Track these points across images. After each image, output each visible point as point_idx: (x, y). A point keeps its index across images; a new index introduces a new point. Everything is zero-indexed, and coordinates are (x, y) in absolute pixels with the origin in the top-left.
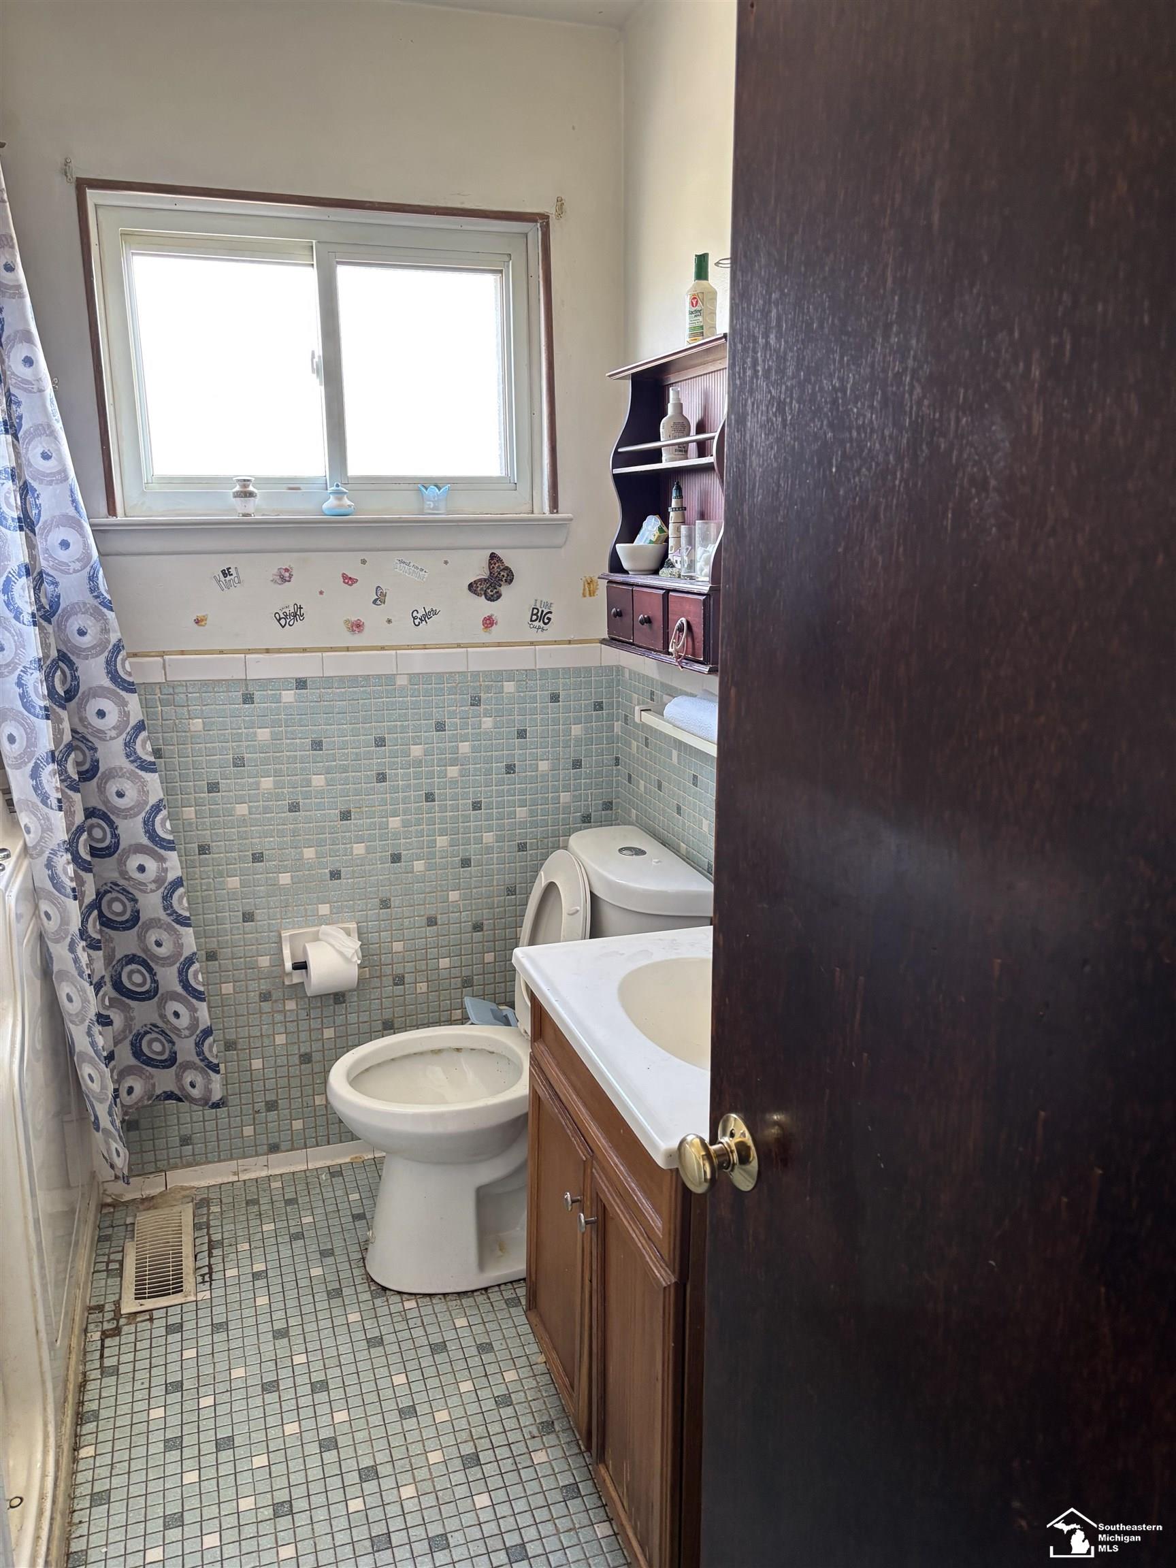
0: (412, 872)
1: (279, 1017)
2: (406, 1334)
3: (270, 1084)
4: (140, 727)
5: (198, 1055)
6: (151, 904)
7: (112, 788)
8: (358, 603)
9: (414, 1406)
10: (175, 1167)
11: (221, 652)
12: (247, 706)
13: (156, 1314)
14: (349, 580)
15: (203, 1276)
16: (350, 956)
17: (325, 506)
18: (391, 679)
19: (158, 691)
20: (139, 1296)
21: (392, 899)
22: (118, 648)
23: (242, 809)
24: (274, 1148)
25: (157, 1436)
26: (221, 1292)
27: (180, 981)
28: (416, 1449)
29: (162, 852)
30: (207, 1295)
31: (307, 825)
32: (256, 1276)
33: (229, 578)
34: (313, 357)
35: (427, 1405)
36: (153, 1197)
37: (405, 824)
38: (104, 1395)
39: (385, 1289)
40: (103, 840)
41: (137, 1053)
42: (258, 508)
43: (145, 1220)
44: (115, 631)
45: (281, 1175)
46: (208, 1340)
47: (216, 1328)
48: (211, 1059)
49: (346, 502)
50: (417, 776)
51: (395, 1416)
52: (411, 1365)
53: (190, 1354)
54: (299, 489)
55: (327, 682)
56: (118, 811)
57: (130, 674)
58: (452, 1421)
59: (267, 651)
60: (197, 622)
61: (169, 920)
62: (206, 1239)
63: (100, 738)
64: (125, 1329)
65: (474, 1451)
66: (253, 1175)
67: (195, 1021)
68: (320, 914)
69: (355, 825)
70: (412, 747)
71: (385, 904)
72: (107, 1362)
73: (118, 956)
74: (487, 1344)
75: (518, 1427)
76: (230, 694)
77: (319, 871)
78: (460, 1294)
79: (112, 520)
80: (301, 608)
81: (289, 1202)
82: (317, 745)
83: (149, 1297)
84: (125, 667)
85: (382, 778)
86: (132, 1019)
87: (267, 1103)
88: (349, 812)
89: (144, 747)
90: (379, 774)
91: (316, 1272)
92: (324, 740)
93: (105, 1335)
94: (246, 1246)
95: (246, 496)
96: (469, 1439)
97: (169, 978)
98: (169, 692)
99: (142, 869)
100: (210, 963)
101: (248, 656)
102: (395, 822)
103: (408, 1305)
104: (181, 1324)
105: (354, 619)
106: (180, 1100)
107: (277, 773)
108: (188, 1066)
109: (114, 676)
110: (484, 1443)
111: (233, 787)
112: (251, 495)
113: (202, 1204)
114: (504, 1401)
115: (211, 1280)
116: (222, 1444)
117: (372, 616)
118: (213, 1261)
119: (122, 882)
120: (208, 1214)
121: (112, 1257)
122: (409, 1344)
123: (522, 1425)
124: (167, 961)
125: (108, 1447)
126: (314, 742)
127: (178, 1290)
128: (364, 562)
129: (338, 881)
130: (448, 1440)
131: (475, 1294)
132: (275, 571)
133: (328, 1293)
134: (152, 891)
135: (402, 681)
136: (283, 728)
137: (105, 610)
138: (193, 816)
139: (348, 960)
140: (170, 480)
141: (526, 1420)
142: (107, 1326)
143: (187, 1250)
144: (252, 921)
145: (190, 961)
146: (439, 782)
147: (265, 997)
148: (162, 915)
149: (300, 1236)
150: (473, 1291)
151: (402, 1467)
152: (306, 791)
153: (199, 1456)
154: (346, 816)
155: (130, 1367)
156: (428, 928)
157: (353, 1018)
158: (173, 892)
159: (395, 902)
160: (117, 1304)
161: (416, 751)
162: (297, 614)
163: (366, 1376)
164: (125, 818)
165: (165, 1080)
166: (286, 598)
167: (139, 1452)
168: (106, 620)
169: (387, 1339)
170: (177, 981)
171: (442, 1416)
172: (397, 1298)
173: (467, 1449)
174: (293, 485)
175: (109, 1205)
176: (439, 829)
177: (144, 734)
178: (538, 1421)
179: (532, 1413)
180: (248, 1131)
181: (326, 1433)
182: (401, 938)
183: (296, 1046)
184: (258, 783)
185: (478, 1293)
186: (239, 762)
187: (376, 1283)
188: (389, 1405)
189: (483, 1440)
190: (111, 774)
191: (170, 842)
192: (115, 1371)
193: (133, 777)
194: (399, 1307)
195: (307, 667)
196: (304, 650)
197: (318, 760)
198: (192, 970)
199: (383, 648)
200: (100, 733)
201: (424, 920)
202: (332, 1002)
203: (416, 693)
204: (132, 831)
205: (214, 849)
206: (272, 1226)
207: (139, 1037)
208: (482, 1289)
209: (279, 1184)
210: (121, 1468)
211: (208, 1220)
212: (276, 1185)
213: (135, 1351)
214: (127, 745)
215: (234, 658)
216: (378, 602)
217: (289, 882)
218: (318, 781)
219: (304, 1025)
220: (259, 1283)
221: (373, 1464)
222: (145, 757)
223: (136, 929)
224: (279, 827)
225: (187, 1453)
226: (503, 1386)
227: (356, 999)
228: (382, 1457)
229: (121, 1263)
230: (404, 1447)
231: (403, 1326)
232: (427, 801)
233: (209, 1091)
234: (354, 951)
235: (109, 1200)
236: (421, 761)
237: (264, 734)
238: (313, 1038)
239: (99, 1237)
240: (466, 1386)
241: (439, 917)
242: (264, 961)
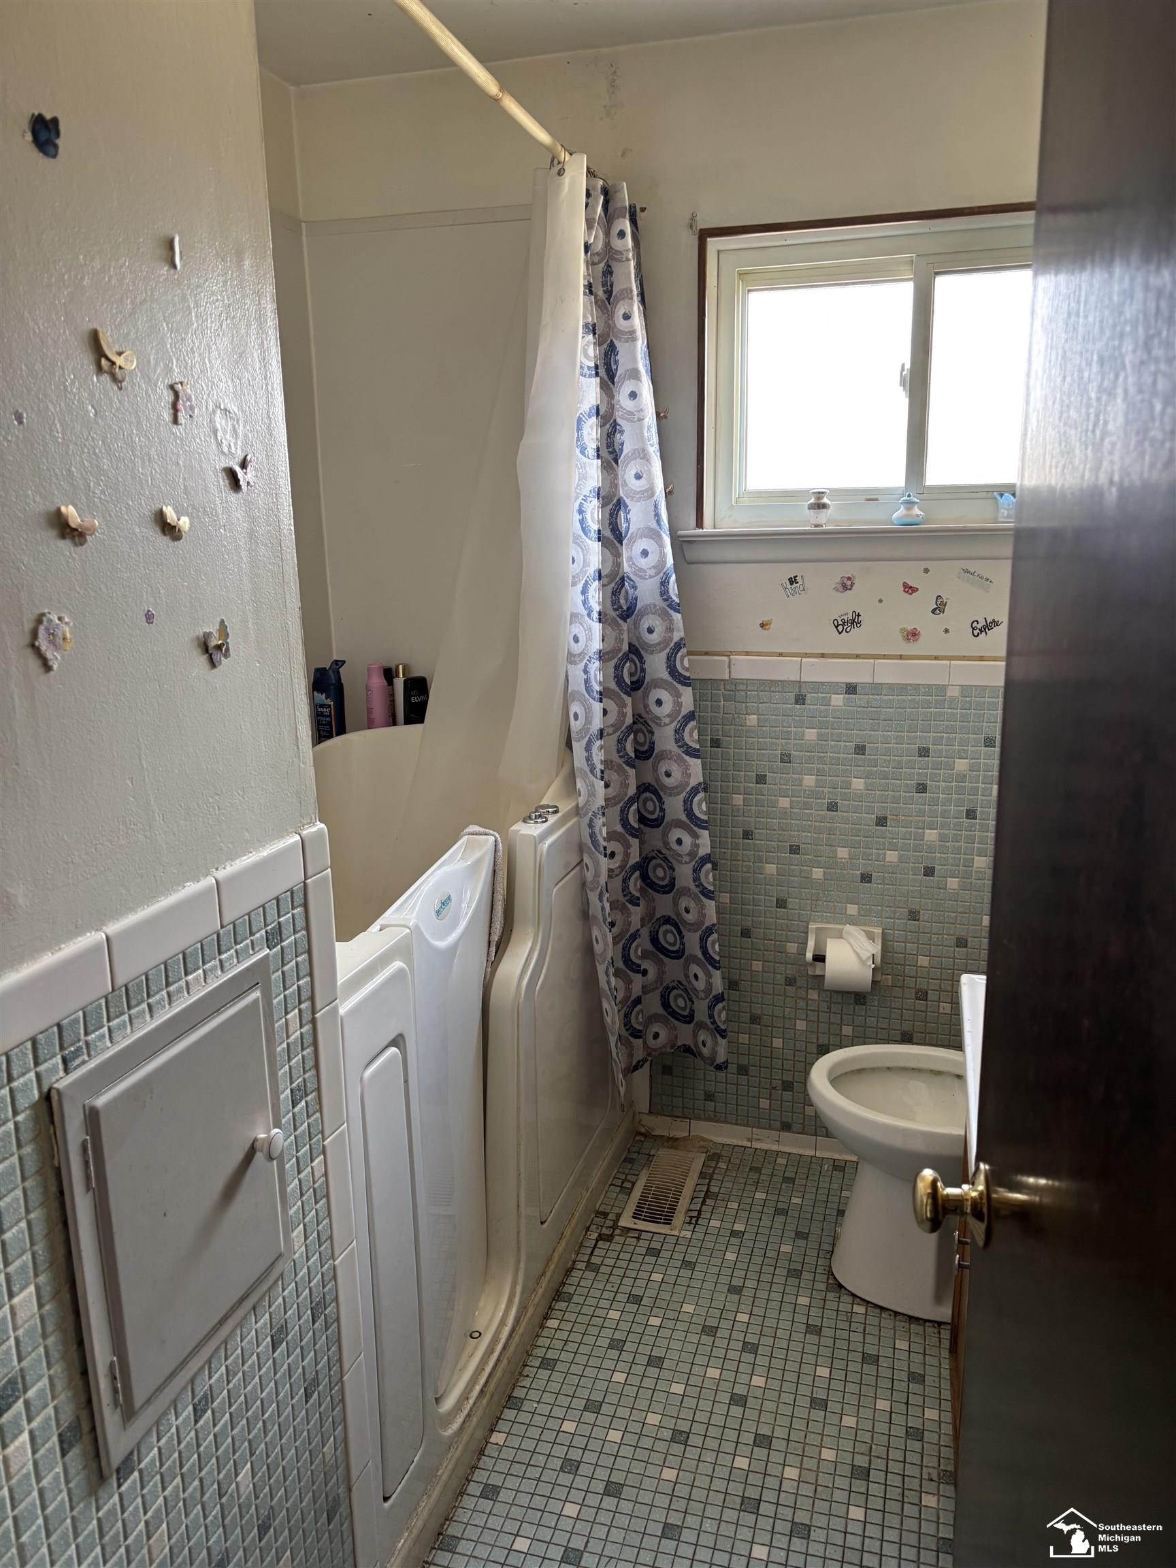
0: (945, 889)
1: (801, 1004)
2: (845, 1335)
3: (788, 1065)
4: (690, 716)
5: (710, 1018)
6: (684, 873)
7: (663, 768)
8: (917, 612)
9: (826, 1401)
10: (698, 1118)
11: (781, 655)
12: (798, 706)
13: (644, 1235)
14: (909, 589)
15: (691, 1217)
16: (864, 959)
17: (895, 516)
18: (942, 688)
19: (722, 687)
20: (636, 1216)
21: (922, 912)
22: (679, 646)
23: (784, 802)
24: (786, 1127)
25: (607, 1333)
26: (701, 1236)
27: (701, 947)
28: (813, 1439)
29: (696, 829)
30: (689, 1235)
31: (843, 826)
32: (733, 1233)
33: (795, 585)
34: (903, 370)
35: (839, 1406)
36: (677, 1139)
37: (943, 838)
38: (581, 1284)
39: (841, 1286)
40: (652, 813)
41: (665, 1004)
42: (829, 520)
43: (664, 1156)
44: (679, 631)
45: (789, 1154)
46: (675, 1272)
47: (686, 1264)
48: (719, 1024)
49: (916, 511)
50: (960, 791)
51: (806, 1402)
52: (838, 1364)
53: (657, 1277)
54: (877, 500)
55: (877, 688)
56: (664, 787)
57: (687, 670)
58: (857, 1429)
59: (823, 656)
60: (762, 625)
61: (696, 890)
62: (705, 1188)
63: (657, 724)
64: (617, 1238)
65: (867, 1465)
66: (765, 1146)
67: (709, 986)
68: (848, 913)
69: (890, 832)
70: (957, 760)
71: (914, 915)
72: (595, 1260)
73: (658, 915)
74: (920, 1374)
75: (919, 1463)
76: (785, 694)
77: (851, 872)
78: (912, 1319)
79: (699, 531)
80: (859, 615)
81: (786, 1180)
82: (860, 749)
83: (644, 1220)
84: (684, 663)
85: (922, 788)
86: (664, 973)
87: (784, 1082)
88: (886, 819)
89: (691, 735)
90: (919, 784)
91: (786, 1248)
92: (868, 745)
93: (601, 1237)
94: (735, 1205)
95: (819, 508)
96: (868, 1453)
97: (692, 941)
98: (733, 686)
99: (679, 842)
100: (744, 939)
101: (804, 660)
102: (931, 835)
103: (857, 1309)
104: (660, 1251)
105: (910, 628)
106: (695, 1056)
107: (820, 772)
108: (701, 1025)
109: (673, 671)
110: (880, 1464)
111: (778, 781)
112: (824, 506)
113: (714, 1157)
114: (915, 1434)
115: (697, 1224)
116: (655, 1362)
117: (929, 626)
118: (704, 1208)
119: (664, 851)
120: (715, 1168)
121: (629, 1177)
122: (844, 1345)
123: (924, 1464)
124: (694, 927)
125: (568, 1326)
126: (857, 747)
127: (668, 1222)
128: (926, 571)
129: (868, 885)
130: (848, 1445)
131: (927, 1324)
132: (838, 580)
133: (789, 1270)
134: (686, 863)
135: (953, 692)
136: (829, 731)
137: (672, 612)
138: (741, 803)
139: (863, 962)
140: (759, 494)
141: (930, 1461)
142: (605, 1231)
143: (687, 1192)
144: (785, 908)
145: (709, 931)
146: (982, 800)
147: (790, 981)
148: (692, 886)
149: (784, 1212)
150: (926, 1321)
151: (795, 1449)
152: (845, 793)
153: (632, 1363)
154: (881, 821)
155: (608, 1270)
156: (957, 949)
157: (872, 1021)
158: (702, 867)
159: (924, 915)
160: (619, 1216)
161: (961, 765)
162: (855, 621)
163: (794, 1356)
164: (670, 795)
165: (685, 1033)
166: (845, 605)
167: (590, 1340)
168: (671, 621)
169: (825, 1331)
170: (698, 946)
171: (849, 1421)
172: (850, 1299)
173: (861, 1461)
174: (871, 496)
175: (641, 1134)
176: (978, 848)
177: (693, 723)
178: (941, 1467)
179: (939, 1457)
180: (764, 1103)
181: (740, 1390)
182: (928, 953)
183: (815, 1036)
184: (801, 780)
185: (930, 1324)
186: (786, 758)
187: (835, 1278)
188: (805, 1390)
189: (879, 1460)
190: (663, 756)
191: (704, 821)
192: (596, 1269)
193: (680, 761)
194: (848, 1308)
195: (858, 673)
196: (858, 656)
197: (859, 764)
198: (710, 939)
199: (936, 658)
200: (657, 719)
201: (953, 940)
202: (852, 1001)
203: (967, 705)
204: (674, 807)
205: (756, 836)
206: (763, 1196)
207: (668, 990)
208: (936, 1322)
209: (784, 1161)
210: (572, 1347)
211: (713, 1172)
212: (781, 1161)
213: (618, 1259)
214: (677, 731)
215: (791, 661)
216: (937, 611)
217: (822, 877)
218: (858, 784)
219: (824, 1017)
220: (734, 1241)
221: (770, 1434)
222: (691, 744)
223: (672, 894)
224: (817, 824)
225: (624, 1356)
226: (921, 1420)
227: (876, 1004)
228: (780, 1432)
229: (634, 1184)
230: (803, 1433)
231: (846, 1325)
232: (967, 818)
233: (714, 1052)
234: (869, 954)
235: (643, 1130)
236: (965, 776)
237: (811, 734)
238: (832, 1032)
239: (626, 1158)
240: (883, 1405)
241: (970, 939)
242: (792, 948)
